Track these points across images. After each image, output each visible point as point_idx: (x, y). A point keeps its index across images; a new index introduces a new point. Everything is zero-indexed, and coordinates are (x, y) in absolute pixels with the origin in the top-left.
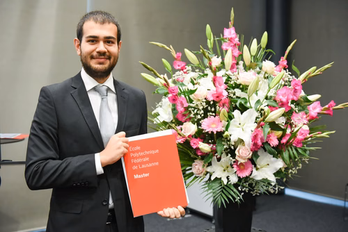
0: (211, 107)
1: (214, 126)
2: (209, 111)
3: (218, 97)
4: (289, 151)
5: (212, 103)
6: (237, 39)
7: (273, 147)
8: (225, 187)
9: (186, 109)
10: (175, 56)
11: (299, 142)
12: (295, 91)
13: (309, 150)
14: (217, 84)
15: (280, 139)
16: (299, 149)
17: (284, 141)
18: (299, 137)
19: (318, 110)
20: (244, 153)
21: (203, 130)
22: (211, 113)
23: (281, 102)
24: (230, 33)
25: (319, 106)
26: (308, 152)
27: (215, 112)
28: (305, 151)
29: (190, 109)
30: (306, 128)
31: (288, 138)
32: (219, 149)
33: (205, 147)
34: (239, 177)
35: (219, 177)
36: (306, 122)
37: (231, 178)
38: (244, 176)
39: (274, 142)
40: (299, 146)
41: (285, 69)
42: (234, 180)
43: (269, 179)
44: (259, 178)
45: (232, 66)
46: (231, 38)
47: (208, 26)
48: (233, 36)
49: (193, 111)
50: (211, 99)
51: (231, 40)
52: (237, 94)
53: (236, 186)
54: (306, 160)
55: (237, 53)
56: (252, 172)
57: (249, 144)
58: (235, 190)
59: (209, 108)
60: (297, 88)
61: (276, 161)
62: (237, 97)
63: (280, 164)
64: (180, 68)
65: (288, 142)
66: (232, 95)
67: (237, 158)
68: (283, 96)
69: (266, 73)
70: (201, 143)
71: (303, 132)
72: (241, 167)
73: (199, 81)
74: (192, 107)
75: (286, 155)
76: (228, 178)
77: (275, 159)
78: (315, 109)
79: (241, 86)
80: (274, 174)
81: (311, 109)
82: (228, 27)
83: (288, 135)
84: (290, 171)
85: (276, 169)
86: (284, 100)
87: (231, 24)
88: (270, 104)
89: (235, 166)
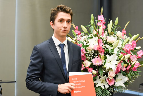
0: (96, 53)
1: (98, 62)
2: (95, 55)
3: (99, 49)
4: (130, 73)
5: (96, 51)
7: (124, 71)
8: (104, 90)
9: (85, 54)
10: (75, 28)
11: (135, 69)
12: (133, 46)
13: (139, 72)
14: (100, 43)
15: (126, 67)
16: (135, 72)
17: (128, 68)
18: (135, 66)
19: (142, 54)
20: (112, 74)
21: (93, 64)
22: (96, 56)
23: (127, 51)
25: (142, 52)
26: (138, 73)
27: (98, 55)
28: (137, 72)
29: (86, 54)
30: (138, 62)
31: (129, 67)
32: (100, 73)
34: (109, 86)
35: (100, 86)
36: (137, 59)
37: (105, 86)
38: (112, 85)
39: (124, 69)
40: (135, 70)
41: (125, 35)
42: (107, 87)
43: (122, 86)
44: (118, 86)
45: (102, 33)
46: (102, 20)
47: (92, 15)
49: (88, 55)
50: (96, 49)
52: (107, 47)
53: (108, 89)
54: (137, 77)
55: (104, 27)
56: (115, 83)
57: (114, 70)
58: (108, 91)
59: (95, 54)
60: (134, 44)
61: (125, 78)
62: (107, 48)
63: (126, 79)
64: (78, 34)
65: (130, 69)
66: (105, 47)
67: (108, 77)
68: (127, 48)
69: (118, 37)
70: (93, 70)
71: (137, 64)
72: (110, 81)
73: (89, 41)
74: (87, 53)
75: (129, 75)
76: (104, 86)
77: (124, 76)
78: (140, 54)
79: (109, 43)
80: (124, 83)
81: (139, 54)
82: (100, 15)
83: (130, 65)
84: (131, 82)
85: (124, 81)
86: (128, 50)
87: (101, 13)
88: (122, 51)
89: (107, 81)
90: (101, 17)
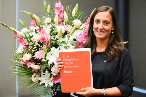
1: (41, 55)
3: (43, 40)
5: (41, 43)
6: (63, 8)
9: (27, 46)
21: (34, 57)
22: (40, 49)
24: (58, 5)
29: (29, 46)
32: (42, 68)
33: (35, 67)
34: (54, 83)
35: (44, 83)
37: (50, 84)
38: (57, 83)
42: (52, 84)
45: (59, 22)
48: (60, 6)
51: (58, 8)
53: (52, 88)
59: (40, 46)
68: (79, 38)
70: (32, 65)
72: (57, 78)
76: (48, 84)
82: (58, 2)
89: (52, 77)
90: (59, 4)
